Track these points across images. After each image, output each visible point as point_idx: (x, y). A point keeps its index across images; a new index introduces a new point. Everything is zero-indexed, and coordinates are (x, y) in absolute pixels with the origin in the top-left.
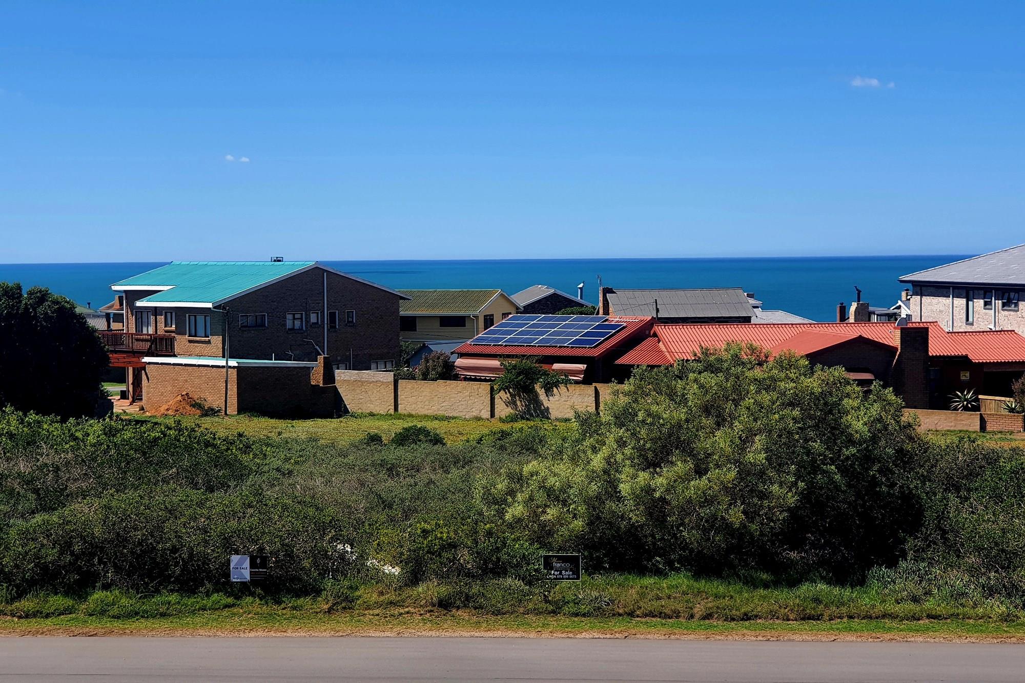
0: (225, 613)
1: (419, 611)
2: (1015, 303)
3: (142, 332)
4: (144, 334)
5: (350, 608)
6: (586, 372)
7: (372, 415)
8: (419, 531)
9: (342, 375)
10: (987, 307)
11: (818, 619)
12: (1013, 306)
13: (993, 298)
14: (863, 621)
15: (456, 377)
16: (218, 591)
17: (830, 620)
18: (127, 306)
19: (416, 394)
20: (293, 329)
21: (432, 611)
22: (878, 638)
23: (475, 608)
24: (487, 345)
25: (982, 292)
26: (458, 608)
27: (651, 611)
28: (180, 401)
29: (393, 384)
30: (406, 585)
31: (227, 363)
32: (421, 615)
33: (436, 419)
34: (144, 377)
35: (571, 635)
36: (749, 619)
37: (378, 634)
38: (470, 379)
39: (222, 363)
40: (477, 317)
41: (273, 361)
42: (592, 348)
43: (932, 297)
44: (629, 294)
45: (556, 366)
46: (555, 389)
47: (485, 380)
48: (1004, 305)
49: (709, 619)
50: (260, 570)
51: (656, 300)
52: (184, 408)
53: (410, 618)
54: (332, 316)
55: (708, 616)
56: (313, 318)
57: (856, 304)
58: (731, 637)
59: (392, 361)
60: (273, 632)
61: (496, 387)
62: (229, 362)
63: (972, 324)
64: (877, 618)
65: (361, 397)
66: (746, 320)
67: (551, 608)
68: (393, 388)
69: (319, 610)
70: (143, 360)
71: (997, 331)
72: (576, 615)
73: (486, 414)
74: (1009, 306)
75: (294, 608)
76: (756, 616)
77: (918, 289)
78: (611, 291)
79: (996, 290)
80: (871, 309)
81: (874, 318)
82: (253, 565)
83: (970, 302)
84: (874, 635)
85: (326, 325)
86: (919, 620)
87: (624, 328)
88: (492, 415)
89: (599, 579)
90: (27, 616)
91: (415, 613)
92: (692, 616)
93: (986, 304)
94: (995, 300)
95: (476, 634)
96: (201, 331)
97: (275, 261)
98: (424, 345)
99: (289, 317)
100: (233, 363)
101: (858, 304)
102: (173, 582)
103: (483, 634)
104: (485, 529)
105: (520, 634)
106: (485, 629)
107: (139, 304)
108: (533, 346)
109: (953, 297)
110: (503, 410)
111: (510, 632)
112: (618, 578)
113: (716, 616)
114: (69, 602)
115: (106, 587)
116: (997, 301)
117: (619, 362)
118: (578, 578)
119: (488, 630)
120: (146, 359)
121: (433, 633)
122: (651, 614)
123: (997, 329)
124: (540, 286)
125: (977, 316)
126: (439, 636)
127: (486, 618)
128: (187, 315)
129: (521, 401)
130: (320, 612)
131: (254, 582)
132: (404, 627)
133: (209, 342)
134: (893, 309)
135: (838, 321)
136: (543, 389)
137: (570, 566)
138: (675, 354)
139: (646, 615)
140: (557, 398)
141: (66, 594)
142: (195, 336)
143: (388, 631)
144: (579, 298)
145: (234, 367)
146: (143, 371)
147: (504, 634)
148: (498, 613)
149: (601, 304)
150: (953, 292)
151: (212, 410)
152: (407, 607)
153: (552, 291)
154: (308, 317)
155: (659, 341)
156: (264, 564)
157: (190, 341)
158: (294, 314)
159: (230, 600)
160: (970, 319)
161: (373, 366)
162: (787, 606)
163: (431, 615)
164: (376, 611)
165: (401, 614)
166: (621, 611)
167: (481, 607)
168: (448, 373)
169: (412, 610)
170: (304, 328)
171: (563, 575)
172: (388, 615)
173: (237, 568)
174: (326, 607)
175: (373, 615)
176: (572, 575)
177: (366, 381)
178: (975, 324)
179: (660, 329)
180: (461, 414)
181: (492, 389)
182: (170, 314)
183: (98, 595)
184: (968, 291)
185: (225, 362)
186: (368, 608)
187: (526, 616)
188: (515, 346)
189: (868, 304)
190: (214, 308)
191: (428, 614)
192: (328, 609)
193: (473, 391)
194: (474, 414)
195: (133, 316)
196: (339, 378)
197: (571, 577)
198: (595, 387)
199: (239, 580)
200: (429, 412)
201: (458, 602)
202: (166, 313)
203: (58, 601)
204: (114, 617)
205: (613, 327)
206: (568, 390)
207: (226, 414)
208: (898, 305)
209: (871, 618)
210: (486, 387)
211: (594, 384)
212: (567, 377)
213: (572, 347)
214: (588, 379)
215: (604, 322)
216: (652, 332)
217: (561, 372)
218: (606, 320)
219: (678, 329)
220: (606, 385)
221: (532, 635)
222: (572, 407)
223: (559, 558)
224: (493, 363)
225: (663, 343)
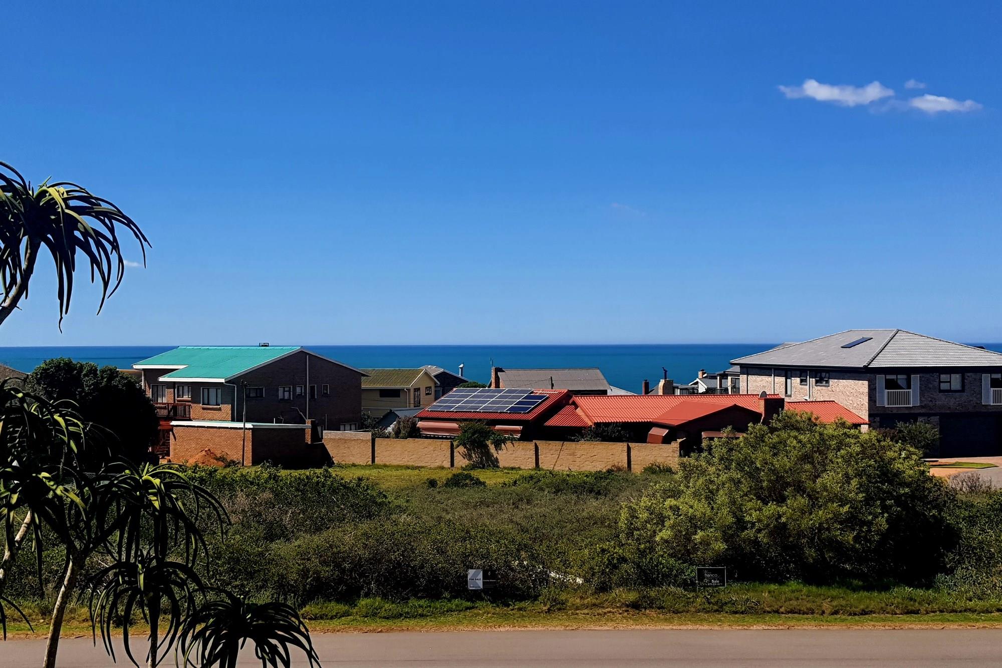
0: (468, 613)
1: (618, 611)
2: (826, 381)
3: (157, 401)
4: (160, 403)
5: (564, 609)
6: (522, 432)
7: (354, 465)
9: (329, 435)
10: (803, 383)
11: (919, 614)
12: (824, 383)
13: (808, 377)
14: (952, 614)
15: (420, 436)
16: (455, 597)
17: (927, 613)
18: (145, 381)
19: (389, 449)
20: (283, 399)
21: (628, 611)
22: (974, 626)
23: (659, 608)
24: (442, 411)
25: (798, 373)
26: (645, 608)
27: (792, 609)
28: (205, 455)
29: (371, 441)
30: (596, 592)
31: (244, 425)
32: (620, 614)
33: (409, 468)
34: (171, 436)
35: (746, 627)
36: (866, 613)
37: (598, 628)
38: (430, 438)
39: (240, 425)
40: (409, 390)
41: (274, 424)
42: (525, 413)
43: (756, 376)
44: (514, 372)
45: (498, 427)
46: (503, 445)
47: (446, 438)
48: (817, 382)
49: (836, 614)
50: (491, 581)
51: (551, 377)
52: (209, 461)
53: (613, 616)
54: (312, 388)
55: (836, 613)
56: (298, 390)
57: (664, 380)
58: (865, 628)
59: (355, 424)
60: (517, 627)
61: (455, 443)
62: (246, 424)
63: (790, 396)
64: (960, 612)
65: (345, 452)
66: (604, 393)
67: (716, 607)
68: (371, 445)
69: (540, 611)
70: (171, 424)
71: (812, 402)
72: (736, 613)
73: (447, 464)
74: (821, 383)
75: (520, 609)
76: (871, 612)
77: (745, 370)
78: (501, 370)
79: (811, 371)
80: (675, 385)
81: (678, 392)
82: (485, 577)
83: (788, 380)
84: (970, 624)
85: (308, 395)
86: (991, 612)
87: (547, 398)
88: (452, 464)
89: (736, 586)
90: (315, 619)
91: (616, 612)
92: (823, 612)
93: (802, 381)
94: (810, 378)
95: (674, 627)
96: (213, 399)
97: (262, 346)
98: (391, 410)
99: (281, 390)
100: (249, 425)
101: (665, 381)
102: (421, 591)
103: (679, 627)
105: (706, 627)
106: (678, 624)
107: (161, 379)
108: (478, 412)
109: (774, 376)
110: (461, 462)
111: (698, 625)
112: (746, 585)
113: (841, 612)
114: (342, 608)
115: (367, 595)
116: (811, 379)
117: (548, 423)
118: (724, 585)
119: (681, 624)
120: (174, 423)
122: (792, 612)
123: (811, 400)
124: (430, 366)
125: (795, 390)
126: (646, 629)
128: (202, 388)
129: (475, 454)
130: (542, 612)
131: (485, 590)
132: (614, 622)
133: (220, 409)
134: (691, 385)
135: (643, 394)
136: (493, 445)
137: (717, 576)
138: (593, 417)
139: (789, 612)
140: (505, 451)
141: (338, 601)
142: (208, 404)
143: (604, 626)
144: (460, 376)
145: (249, 429)
146: (171, 433)
147: (695, 627)
148: (676, 612)
149: (493, 380)
150: (774, 372)
151: (234, 462)
152: (607, 608)
153: (442, 370)
154: (294, 390)
155: (576, 409)
156: (494, 576)
157: (204, 409)
158: (284, 388)
159: (469, 604)
160: (789, 393)
161: (342, 427)
162: (893, 604)
163: (628, 614)
164: (586, 611)
165: (605, 613)
166: (768, 609)
167: (663, 608)
168: (414, 433)
169: (612, 610)
170: (292, 399)
171: (713, 583)
172: (596, 614)
173: (473, 579)
174: (545, 608)
175: (584, 614)
176: (720, 582)
177: (349, 439)
178: (792, 396)
179: (579, 400)
180: (427, 464)
181: (452, 445)
182: (181, 387)
183: (363, 602)
184: (787, 371)
185: (243, 424)
186: (577, 608)
187: (699, 614)
188: (464, 412)
189: (673, 381)
190: (226, 382)
191: (626, 613)
192: (548, 610)
193: (436, 446)
194: (437, 464)
195: (150, 389)
196: (326, 437)
197: (719, 584)
198: (535, 443)
199: (474, 588)
200: (401, 463)
201: (644, 604)
202: (178, 386)
203: (335, 607)
204: (385, 618)
205: (540, 397)
206: (514, 446)
207: (243, 465)
208: (695, 381)
209: (956, 612)
210: (447, 443)
211: (534, 441)
212: (513, 436)
213: (510, 413)
214: (526, 437)
215: (530, 393)
216: (571, 402)
217: (506, 431)
218: (532, 392)
219: (592, 400)
220: (544, 442)
221: (716, 628)
222: (517, 459)
223: (709, 570)
224: (454, 425)
225: (582, 409)
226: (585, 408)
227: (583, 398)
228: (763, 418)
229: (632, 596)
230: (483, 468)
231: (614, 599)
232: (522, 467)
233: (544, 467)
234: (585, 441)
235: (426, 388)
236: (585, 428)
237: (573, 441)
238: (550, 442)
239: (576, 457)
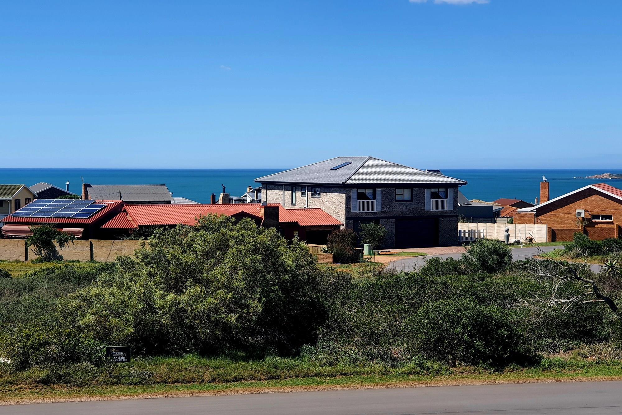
1: (28, 387)
2: (318, 193)
6: (83, 233)
8: (24, 335)
10: (303, 196)
11: (278, 379)
12: (317, 195)
13: (306, 191)
14: (304, 378)
15: (3, 237)
17: (285, 378)
21: (37, 386)
22: (316, 389)
23: (65, 383)
24: (22, 217)
25: (300, 188)
26: (54, 383)
27: (177, 379)
30: (17, 370)
32: (30, 389)
35: (131, 397)
36: (237, 381)
37: (3, 403)
38: (12, 238)
40: (10, 201)
42: (87, 218)
43: (272, 190)
44: (100, 188)
45: (65, 229)
46: (65, 243)
47: (21, 238)
48: (312, 194)
49: (213, 382)
51: (120, 191)
53: (22, 392)
55: (213, 380)
57: (223, 194)
58: (230, 393)
61: (28, 242)
63: (295, 205)
64: (311, 376)
66: (169, 203)
67: (115, 380)
72: (131, 384)
73: (22, 258)
74: (315, 195)
76: (241, 379)
77: (265, 186)
78: (89, 186)
79: (308, 186)
80: (230, 197)
81: (233, 202)
83: (293, 193)
84: (313, 387)
86: (335, 376)
87: (106, 207)
88: (27, 259)
89: (140, 360)
91: (26, 388)
92: (203, 381)
93: (302, 194)
94: (307, 192)
95: (70, 400)
101: (224, 194)
103: (74, 400)
104: (66, 333)
105: (98, 398)
106: (75, 396)
108: (50, 218)
109: (284, 190)
110: (33, 256)
111: (91, 397)
112: (152, 359)
113: (217, 380)
116: (308, 192)
117: (104, 226)
118: (128, 361)
119: (77, 397)
121: (40, 401)
122: (178, 381)
123: (309, 208)
124: (43, 183)
125: (298, 201)
126: (44, 403)
127: (74, 389)
129: (44, 251)
132: (20, 397)
134: (242, 197)
135: (212, 204)
136: (58, 244)
137: (124, 354)
138: (138, 222)
139: (175, 382)
140: (67, 248)
143: (9, 401)
144: (67, 190)
147: (88, 399)
148: (81, 385)
149: (83, 194)
150: (284, 188)
152: (20, 384)
153: (51, 186)
155: (127, 214)
160: (294, 202)
162: (259, 372)
163: (36, 389)
165: (16, 389)
166: (158, 380)
167: (69, 382)
169: (24, 386)
171: (119, 359)
172: (7, 391)
176: (125, 358)
178: (296, 205)
179: (128, 208)
180: (7, 259)
181: (26, 244)
184: (292, 187)
187: (99, 386)
188: (39, 217)
189: (229, 194)
191: (35, 389)
193: (14, 245)
194: (15, 258)
197: (124, 360)
198: (91, 242)
201: (54, 380)
205: (99, 206)
206: (74, 244)
208: (245, 195)
209: (308, 376)
210: (23, 242)
211: (90, 240)
212: (73, 236)
213: (75, 218)
214: (85, 237)
215: (93, 203)
216: (123, 210)
217: (69, 233)
218: (94, 202)
219: (139, 208)
220: (97, 240)
221: (106, 399)
222: (76, 254)
223: (117, 349)
224: (26, 228)
225: (130, 215)
226: (133, 214)
227: (132, 206)
228: (263, 221)
229: (43, 373)
230: (49, 261)
231: (27, 376)
232: (80, 260)
233: (97, 260)
234: (129, 239)
235: (26, 199)
236: (131, 229)
237: (120, 239)
238: (102, 241)
239: (122, 251)
